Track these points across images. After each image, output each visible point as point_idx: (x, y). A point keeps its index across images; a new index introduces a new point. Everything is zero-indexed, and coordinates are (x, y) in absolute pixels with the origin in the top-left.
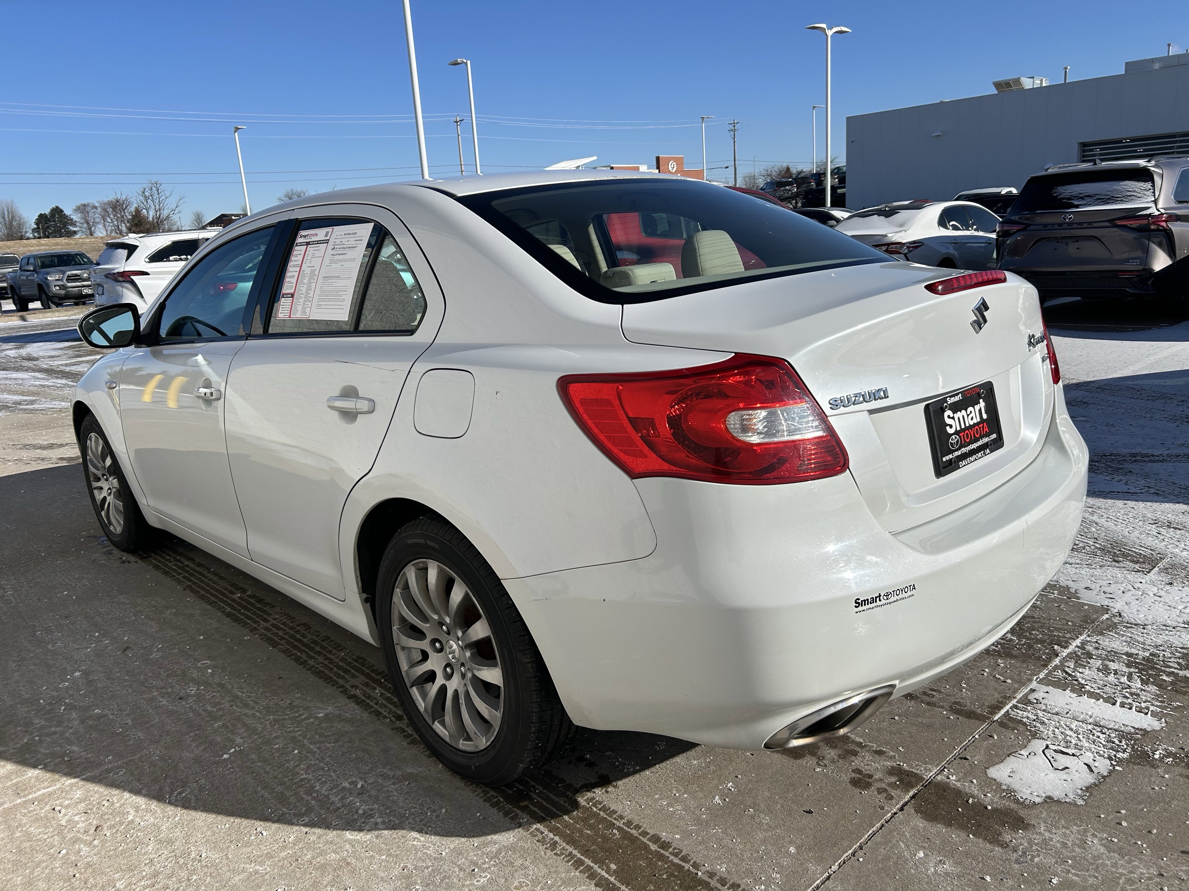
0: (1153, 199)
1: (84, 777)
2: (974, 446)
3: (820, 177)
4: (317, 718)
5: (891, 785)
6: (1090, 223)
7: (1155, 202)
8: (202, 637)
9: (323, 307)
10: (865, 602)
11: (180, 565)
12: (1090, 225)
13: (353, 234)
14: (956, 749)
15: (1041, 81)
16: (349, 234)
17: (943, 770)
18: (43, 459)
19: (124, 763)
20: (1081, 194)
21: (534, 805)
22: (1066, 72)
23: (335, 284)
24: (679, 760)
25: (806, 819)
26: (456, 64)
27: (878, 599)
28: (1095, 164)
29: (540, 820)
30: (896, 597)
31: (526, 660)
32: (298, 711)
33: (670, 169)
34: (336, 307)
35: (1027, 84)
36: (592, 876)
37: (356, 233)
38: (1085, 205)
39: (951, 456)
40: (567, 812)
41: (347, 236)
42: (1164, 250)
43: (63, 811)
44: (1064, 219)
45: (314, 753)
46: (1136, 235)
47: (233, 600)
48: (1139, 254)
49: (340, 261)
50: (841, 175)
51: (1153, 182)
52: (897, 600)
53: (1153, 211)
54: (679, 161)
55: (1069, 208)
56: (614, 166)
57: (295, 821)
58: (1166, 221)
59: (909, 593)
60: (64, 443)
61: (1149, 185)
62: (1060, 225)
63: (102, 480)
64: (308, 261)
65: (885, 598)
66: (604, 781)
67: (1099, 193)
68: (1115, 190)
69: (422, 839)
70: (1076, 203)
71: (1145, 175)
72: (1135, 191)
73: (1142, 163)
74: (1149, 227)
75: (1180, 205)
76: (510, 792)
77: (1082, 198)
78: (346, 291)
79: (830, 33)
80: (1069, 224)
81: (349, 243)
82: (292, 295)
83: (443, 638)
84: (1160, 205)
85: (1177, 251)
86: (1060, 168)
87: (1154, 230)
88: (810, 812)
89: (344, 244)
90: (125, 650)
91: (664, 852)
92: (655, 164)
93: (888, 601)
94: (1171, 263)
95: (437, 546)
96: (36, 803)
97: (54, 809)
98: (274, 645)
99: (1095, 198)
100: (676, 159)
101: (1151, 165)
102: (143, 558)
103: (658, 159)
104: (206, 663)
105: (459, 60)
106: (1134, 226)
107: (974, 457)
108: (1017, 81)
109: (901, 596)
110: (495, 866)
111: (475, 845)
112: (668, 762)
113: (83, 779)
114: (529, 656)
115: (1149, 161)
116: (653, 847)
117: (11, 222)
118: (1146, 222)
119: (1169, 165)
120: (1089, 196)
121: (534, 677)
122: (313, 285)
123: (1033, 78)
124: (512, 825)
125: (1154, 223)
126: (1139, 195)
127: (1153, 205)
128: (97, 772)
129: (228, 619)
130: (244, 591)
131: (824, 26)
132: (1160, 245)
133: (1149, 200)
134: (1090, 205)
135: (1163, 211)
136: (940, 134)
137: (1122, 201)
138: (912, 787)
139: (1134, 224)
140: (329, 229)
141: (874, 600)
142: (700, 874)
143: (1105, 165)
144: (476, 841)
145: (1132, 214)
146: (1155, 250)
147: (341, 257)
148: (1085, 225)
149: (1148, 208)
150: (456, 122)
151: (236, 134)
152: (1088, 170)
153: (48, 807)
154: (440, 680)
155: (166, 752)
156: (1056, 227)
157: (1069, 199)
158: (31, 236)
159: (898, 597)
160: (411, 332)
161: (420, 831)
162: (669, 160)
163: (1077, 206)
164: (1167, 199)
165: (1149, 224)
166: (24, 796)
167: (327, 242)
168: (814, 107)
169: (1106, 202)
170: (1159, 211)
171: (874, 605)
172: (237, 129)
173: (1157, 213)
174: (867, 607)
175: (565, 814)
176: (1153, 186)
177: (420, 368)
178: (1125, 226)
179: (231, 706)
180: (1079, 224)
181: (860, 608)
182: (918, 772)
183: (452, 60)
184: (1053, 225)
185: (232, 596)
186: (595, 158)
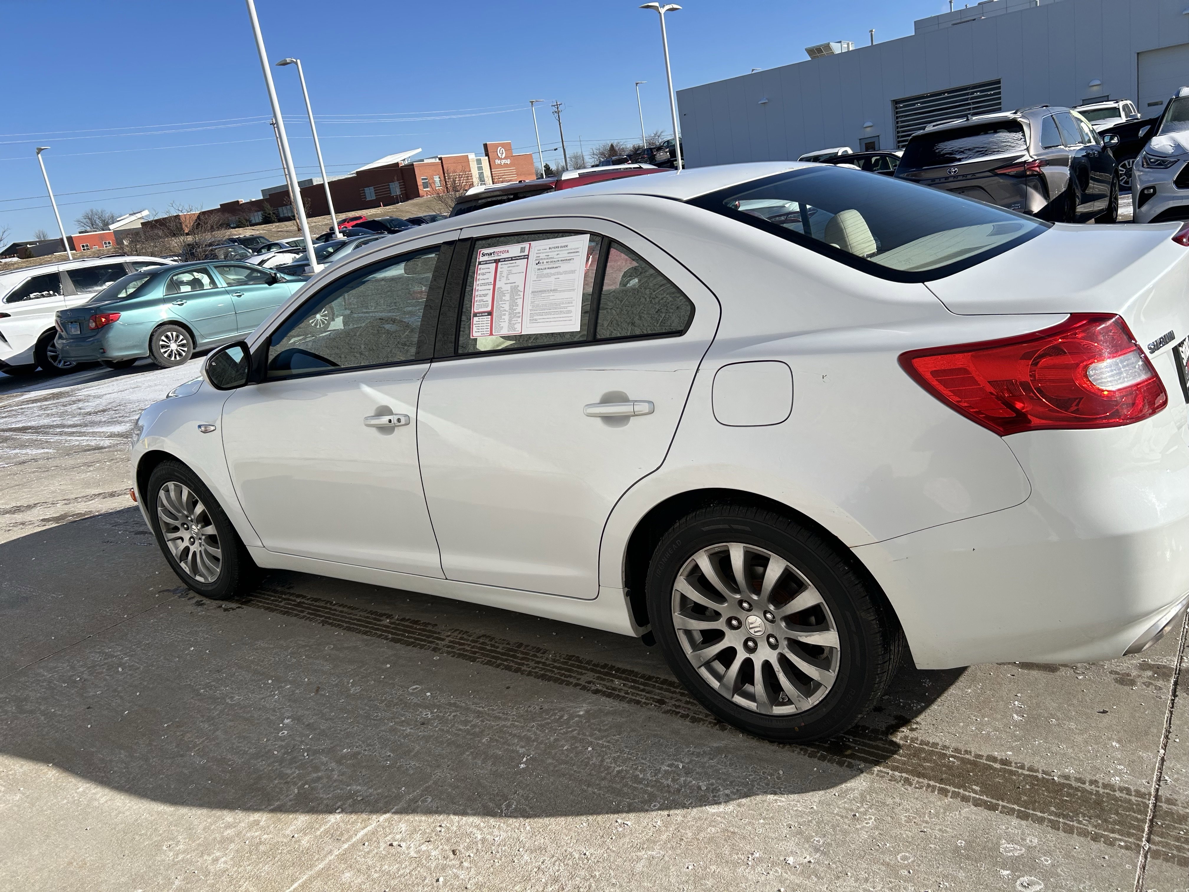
0: (1026, 147)
1: (393, 811)
3: (652, 152)
4: (579, 716)
5: (1150, 678)
6: (973, 174)
7: (1028, 149)
8: (388, 666)
9: (539, 321)
11: (293, 603)
12: (974, 176)
13: (564, 247)
14: (1179, 640)
15: (848, 44)
16: (558, 247)
17: (1182, 658)
18: (23, 524)
19: (423, 791)
20: (961, 148)
21: (857, 751)
22: (872, 34)
23: (551, 298)
24: (953, 690)
25: (1106, 720)
26: (285, 64)
28: (968, 120)
29: (877, 763)
31: (870, 618)
32: (555, 714)
33: (499, 155)
34: (562, 319)
35: (837, 49)
36: (965, 799)
37: (567, 246)
38: (966, 158)
40: (895, 752)
41: (553, 250)
42: (1039, 193)
43: (403, 844)
44: (950, 172)
45: (608, 747)
46: (1014, 181)
47: (385, 626)
48: (1018, 199)
49: (554, 274)
50: (672, 148)
51: (1023, 132)
53: (1027, 158)
54: (507, 147)
55: (952, 162)
56: (442, 156)
57: (646, 807)
58: (1039, 166)
60: (32, 502)
61: (1019, 135)
62: (946, 178)
63: (182, 529)
64: (505, 278)
66: (904, 721)
67: (977, 146)
68: (991, 142)
69: (783, 799)
70: (958, 157)
71: (1014, 126)
72: (1008, 142)
73: (1009, 115)
74: (1026, 173)
75: (1047, 151)
76: (827, 745)
77: (962, 152)
78: (572, 303)
79: (663, 11)
80: (954, 177)
81: (558, 256)
82: (490, 313)
83: (742, 615)
84: (1032, 153)
85: (1050, 193)
86: (934, 126)
87: (1029, 176)
88: (1104, 712)
89: (553, 258)
90: (317, 691)
91: (1010, 768)
92: (484, 152)
94: (1046, 204)
95: (748, 529)
96: (367, 844)
97: (391, 845)
98: (474, 660)
99: (974, 151)
100: (503, 145)
101: (1018, 117)
102: (246, 603)
103: (485, 146)
104: (416, 688)
105: (288, 60)
106: (1012, 173)
108: (827, 46)
110: (870, 808)
111: (837, 794)
112: (945, 695)
113: (395, 813)
114: (872, 614)
115: (1015, 113)
116: (997, 766)
118: (1022, 169)
119: (1034, 115)
120: (969, 150)
121: (879, 632)
122: (520, 302)
123: (840, 42)
124: (854, 772)
125: (1029, 169)
126: (1013, 145)
127: (1026, 153)
128: (402, 804)
129: (398, 644)
130: (389, 616)
131: (656, 4)
132: (1035, 188)
133: (1023, 148)
134: (970, 158)
135: (1036, 158)
136: (767, 101)
137: (998, 151)
138: (1170, 676)
139: (1012, 171)
140: (526, 245)
142: (1056, 778)
143: (976, 119)
144: (835, 791)
145: (1009, 163)
146: (1032, 194)
147: (553, 271)
148: (969, 177)
149: (1023, 156)
151: (39, 155)
152: (964, 126)
153: (383, 845)
154: (741, 655)
155: (456, 773)
156: (943, 180)
157: (951, 154)
160: (680, 333)
161: (775, 793)
162: (497, 146)
163: (960, 160)
164: (1036, 148)
165: (1025, 171)
166: (347, 840)
167: (527, 257)
168: (637, 84)
169: (985, 154)
170: (1032, 157)
172: (40, 150)
173: (1031, 160)
175: (894, 754)
176: (1024, 135)
177: (710, 366)
178: (1004, 174)
179: (483, 721)
180: (963, 176)
182: (1164, 664)
184: (940, 179)
185: (381, 623)
186: (420, 150)
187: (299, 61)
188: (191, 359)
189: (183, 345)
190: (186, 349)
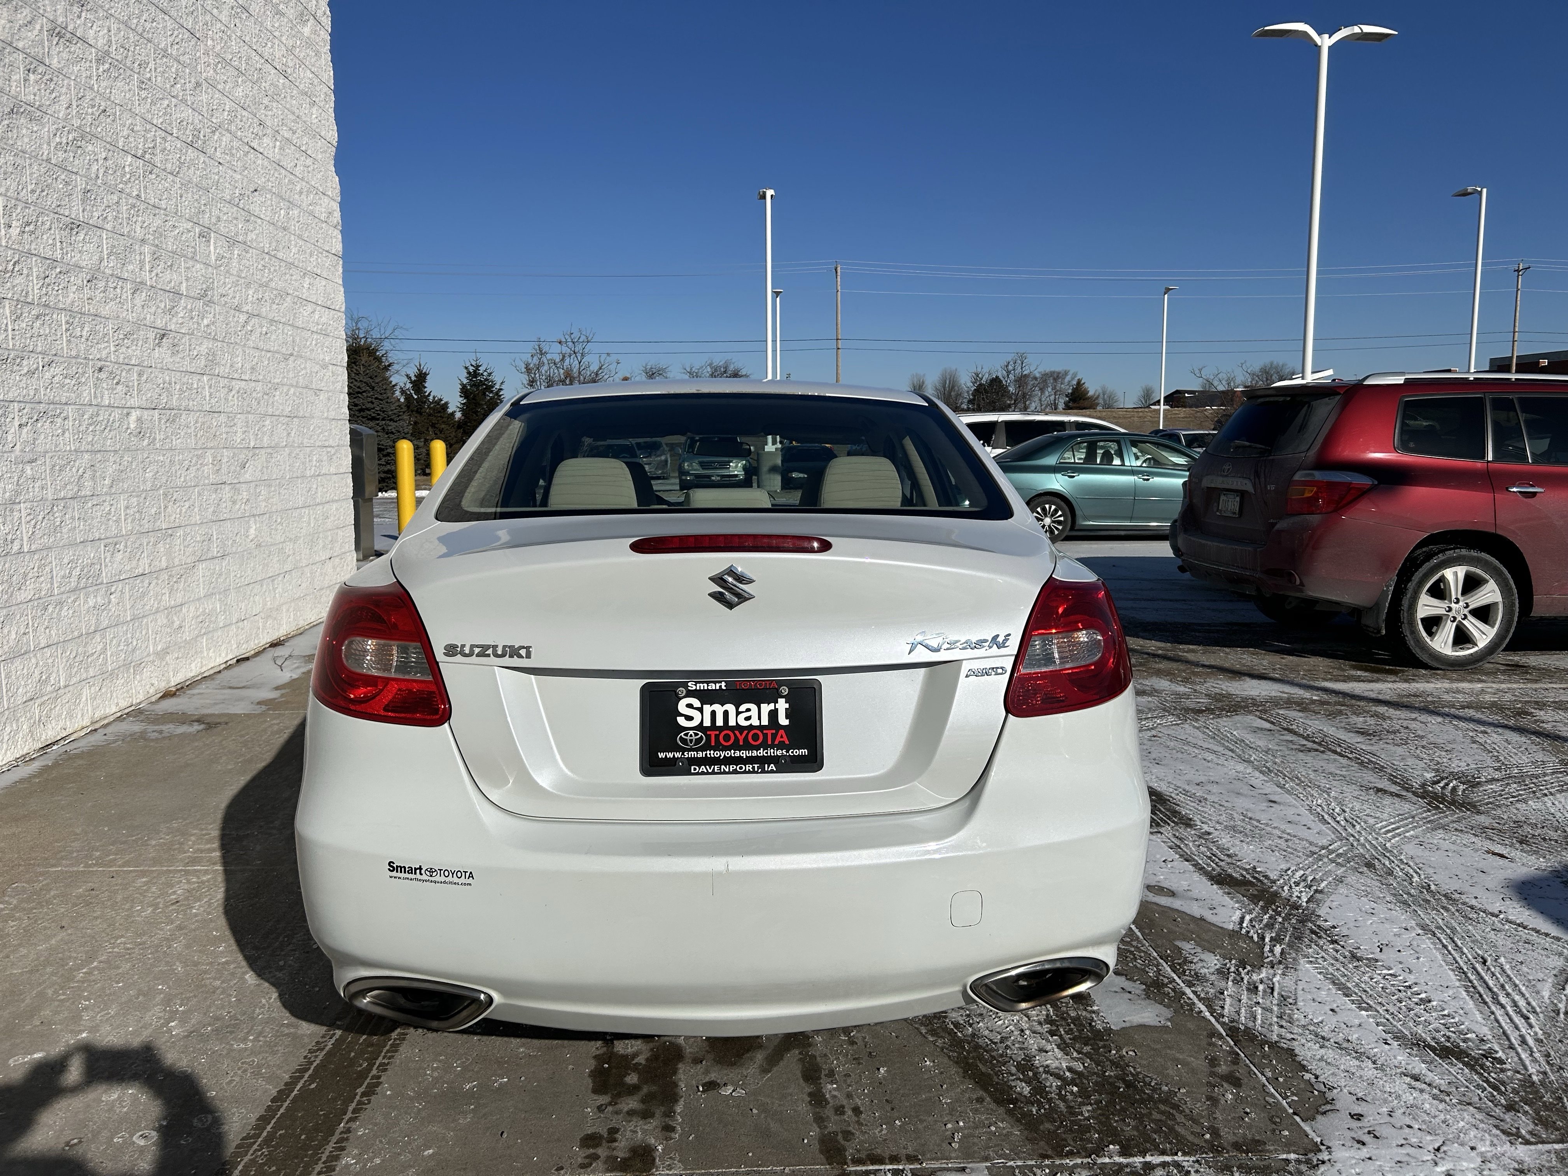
2: (744, 754)
10: (401, 869)
26: (1466, 194)
27: (418, 871)
30: (443, 879)
39: (678, 755)
52: (445, 882)
59: (463, 880)
65: (428, 873)
93: (431, 879)
105: (1470, 189)
107: (732, 768)
109: (450, 879)
117: (950, 392)
141: (411, 871)
142: (342, 1126)
150: (1518, 271)
158: (965, 407)
159: (447, 880)
171: (413, 876)
172: (1167, 290)
174: (403, 875)
181: (394, 874)
183: (1460, 189)
187: (1485, 190)
188: (1063, 540)
189: (1059, 523)
190: (1060, 527)
